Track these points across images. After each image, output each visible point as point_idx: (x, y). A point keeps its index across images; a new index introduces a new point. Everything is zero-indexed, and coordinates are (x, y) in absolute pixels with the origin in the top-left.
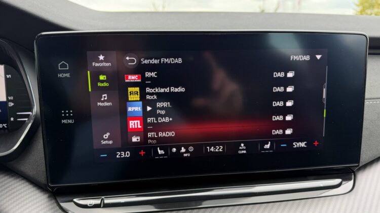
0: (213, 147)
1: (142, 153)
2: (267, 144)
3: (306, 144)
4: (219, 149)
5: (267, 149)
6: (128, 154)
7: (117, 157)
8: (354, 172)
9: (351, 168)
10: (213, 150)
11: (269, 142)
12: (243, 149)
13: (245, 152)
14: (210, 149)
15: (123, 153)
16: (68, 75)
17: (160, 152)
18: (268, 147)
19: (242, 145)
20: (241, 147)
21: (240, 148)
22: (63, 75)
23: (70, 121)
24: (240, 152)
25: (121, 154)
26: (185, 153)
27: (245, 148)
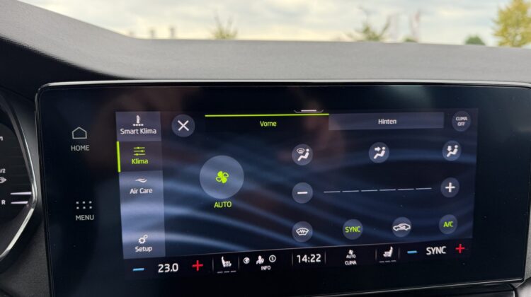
0: (305, 256)
1: (198, 266)
2: (388, 250)
3: (444, 250)
4: (315, 259)
5: (388, 258)
6: (175, 267)
7: (160, 271)
8: (515, 290)
9: (513, 284)
10: (306, 260)
11: (391, 248)
12: (351, 259)
13: (354, 262)
14: (302, 258)
15: (168, 265)
16: (86, 148)
17: (225, 264)
18: (390, 255)
19: (351, 252)
20: (350, 255)
21: (348, 257)
22: (78, 148)
23: (88, 217)
24: (347, 263)
25: (164, 267)
26: (263, 264)
27: (354, 256)
